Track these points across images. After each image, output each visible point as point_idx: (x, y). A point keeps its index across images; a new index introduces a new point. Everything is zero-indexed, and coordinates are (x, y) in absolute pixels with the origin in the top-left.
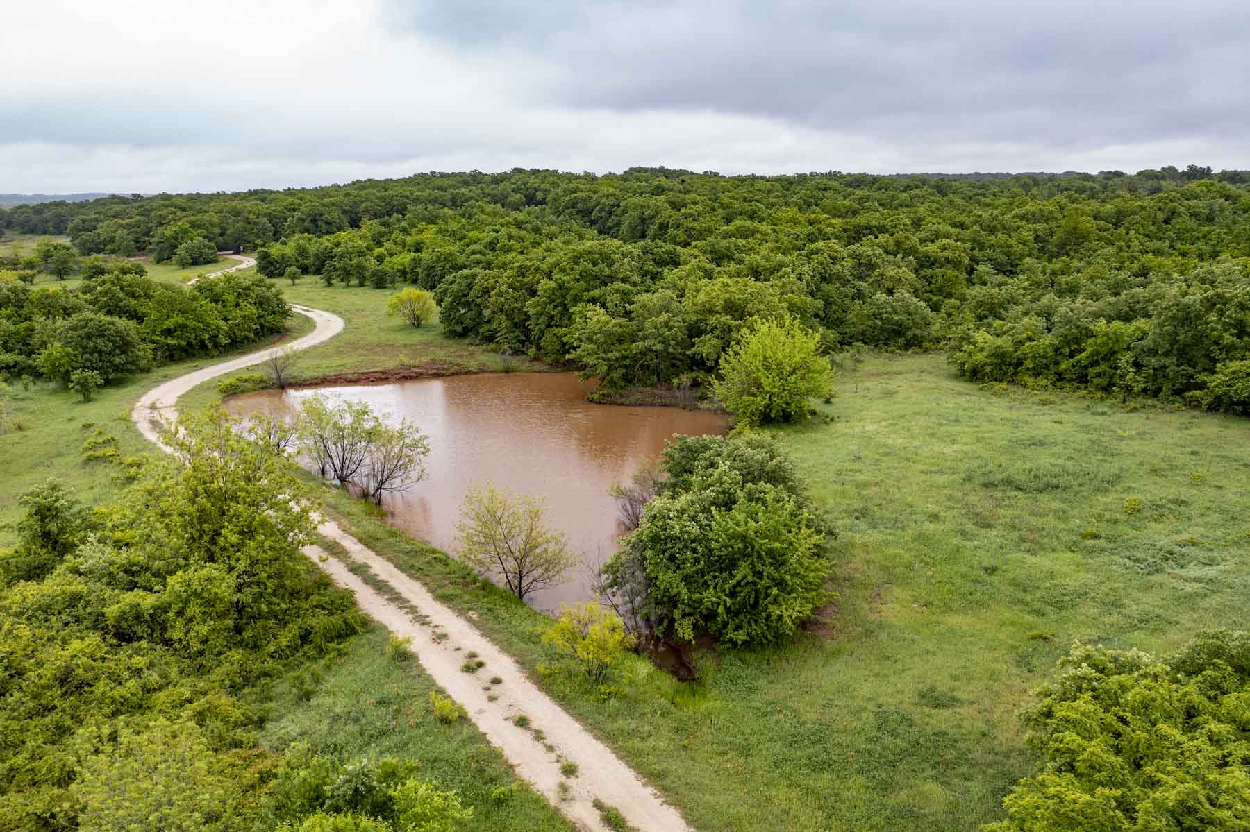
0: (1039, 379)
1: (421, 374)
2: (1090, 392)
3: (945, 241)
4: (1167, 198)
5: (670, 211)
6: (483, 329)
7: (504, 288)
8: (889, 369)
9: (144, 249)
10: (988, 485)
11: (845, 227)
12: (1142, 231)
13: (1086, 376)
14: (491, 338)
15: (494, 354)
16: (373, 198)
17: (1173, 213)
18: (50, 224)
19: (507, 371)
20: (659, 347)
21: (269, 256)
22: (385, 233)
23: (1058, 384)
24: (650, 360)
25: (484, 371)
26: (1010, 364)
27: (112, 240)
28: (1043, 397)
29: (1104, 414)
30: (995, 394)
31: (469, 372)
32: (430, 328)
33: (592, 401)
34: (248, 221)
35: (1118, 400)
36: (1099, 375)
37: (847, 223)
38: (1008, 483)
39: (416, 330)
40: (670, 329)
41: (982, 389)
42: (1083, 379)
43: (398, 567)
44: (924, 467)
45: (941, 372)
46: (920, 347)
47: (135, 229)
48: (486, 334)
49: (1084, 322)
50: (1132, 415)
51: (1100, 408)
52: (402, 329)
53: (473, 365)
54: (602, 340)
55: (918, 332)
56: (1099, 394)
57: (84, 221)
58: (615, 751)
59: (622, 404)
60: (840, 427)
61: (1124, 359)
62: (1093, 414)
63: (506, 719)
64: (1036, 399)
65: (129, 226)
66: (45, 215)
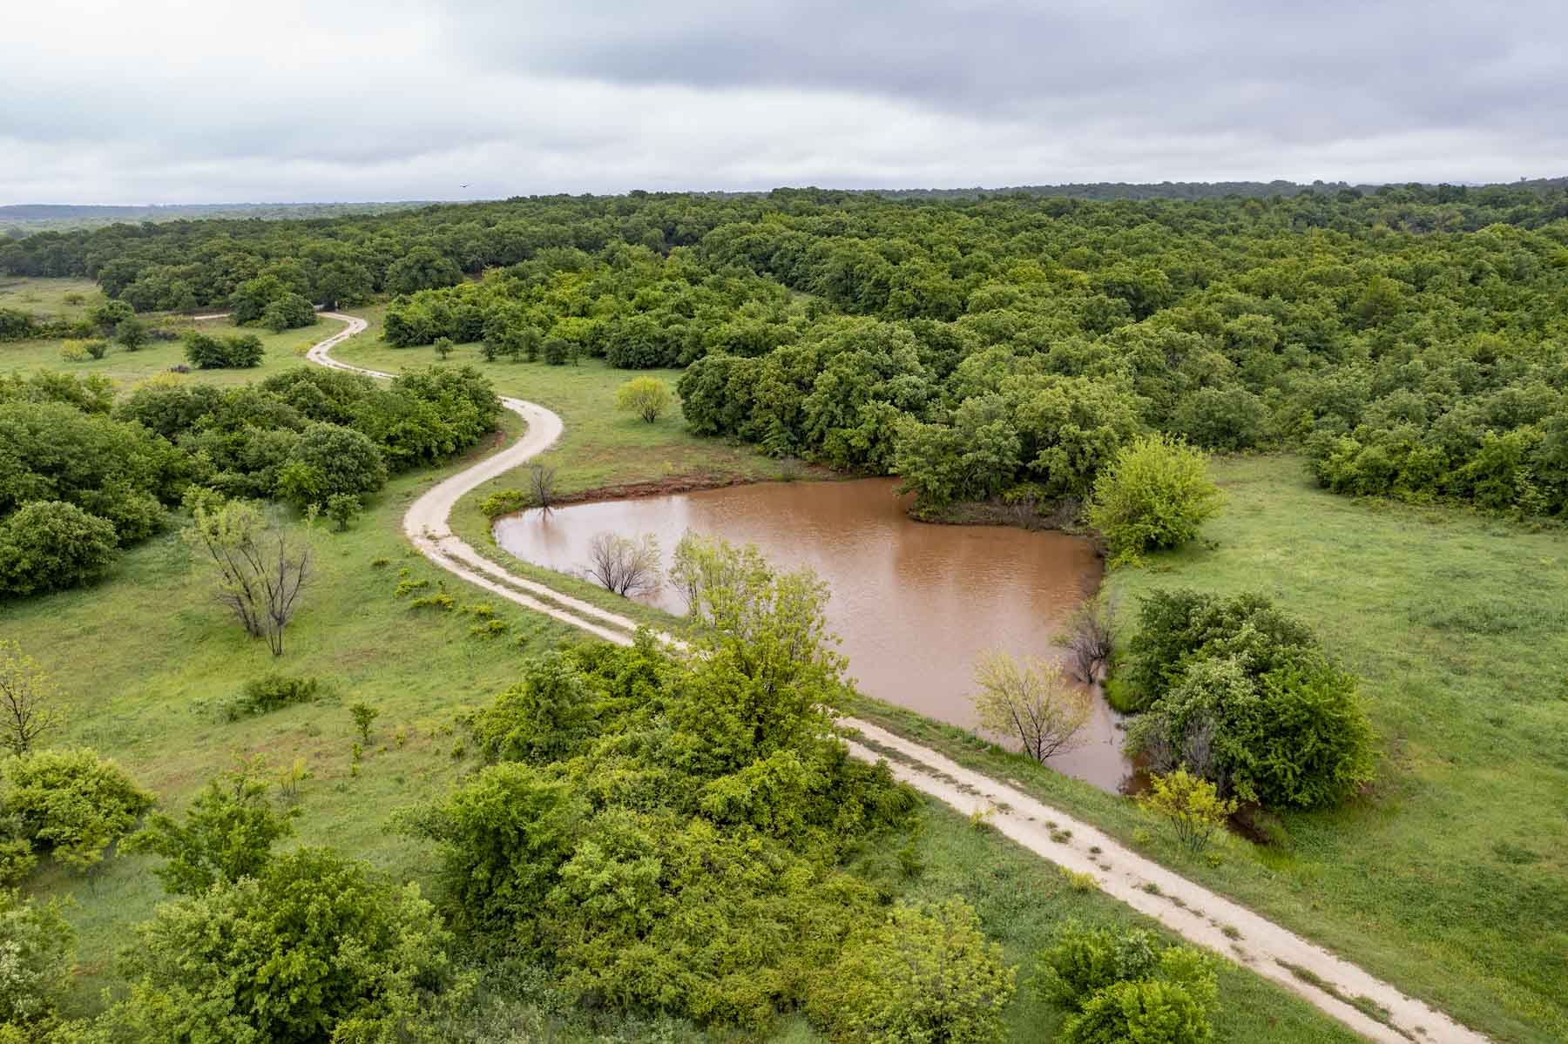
0: (1418, 493)
1: (694, 486)
2: (1478, 509)
3: (1251, 317)
4: (1472, 253)
5: (886, 266)
6: (745, 427)
7: (771, 381)
8: (1234, 477)
9: (206, 304)
10: (1438, 626)
11: (1095, 283)
12: (1450, 295)
13: (1473, 490)
14: (753, 438)
15: (763, 458)
16: (479, 234)
17: (1480, 271)
18: (47, 264)
19: (788, 479)
20: (994, 458)
21: (401, 322)
22: (522, 287)
23: (1440, 498)
24: (981, 474)
25: (760, 480)
26: (1385, 476)
27: (167, 292)
28: (1431, 514)
29: (1505, 535)
30: (1373, 510)
31: (746, 482)
32: (667, 424)
33: (918, 520)
34: (341, 269)
35: (1514, 519)
36: (1487, 490)
37: (1095, 279)
38: (1458, 622)
39: (649, 426)
40: (1007, 438)
41: (1355, 504)
42: (1468, 493)
43: (888, 730)
44: (1359, 605)
45: (1295, 481)
46: (1254, 447)
47: (194, 279)
48: (749, 433)
49: (1468, 430)
50: (1537, 536)
51: (1497, 528)
52: (634, 424)
53: (749, 474)
54: (931, 452)
55: (1252, 432)
56: (1492, 511)
57: (118, 267)
58: (1259, 913)
59: (953, 524)
60: (1227, 553)
61: (1521, 476)
62: (1494, 535)
63: (1134, 887)
64: (1420, 516)
65: (186, 276)
66: (39, 251)
